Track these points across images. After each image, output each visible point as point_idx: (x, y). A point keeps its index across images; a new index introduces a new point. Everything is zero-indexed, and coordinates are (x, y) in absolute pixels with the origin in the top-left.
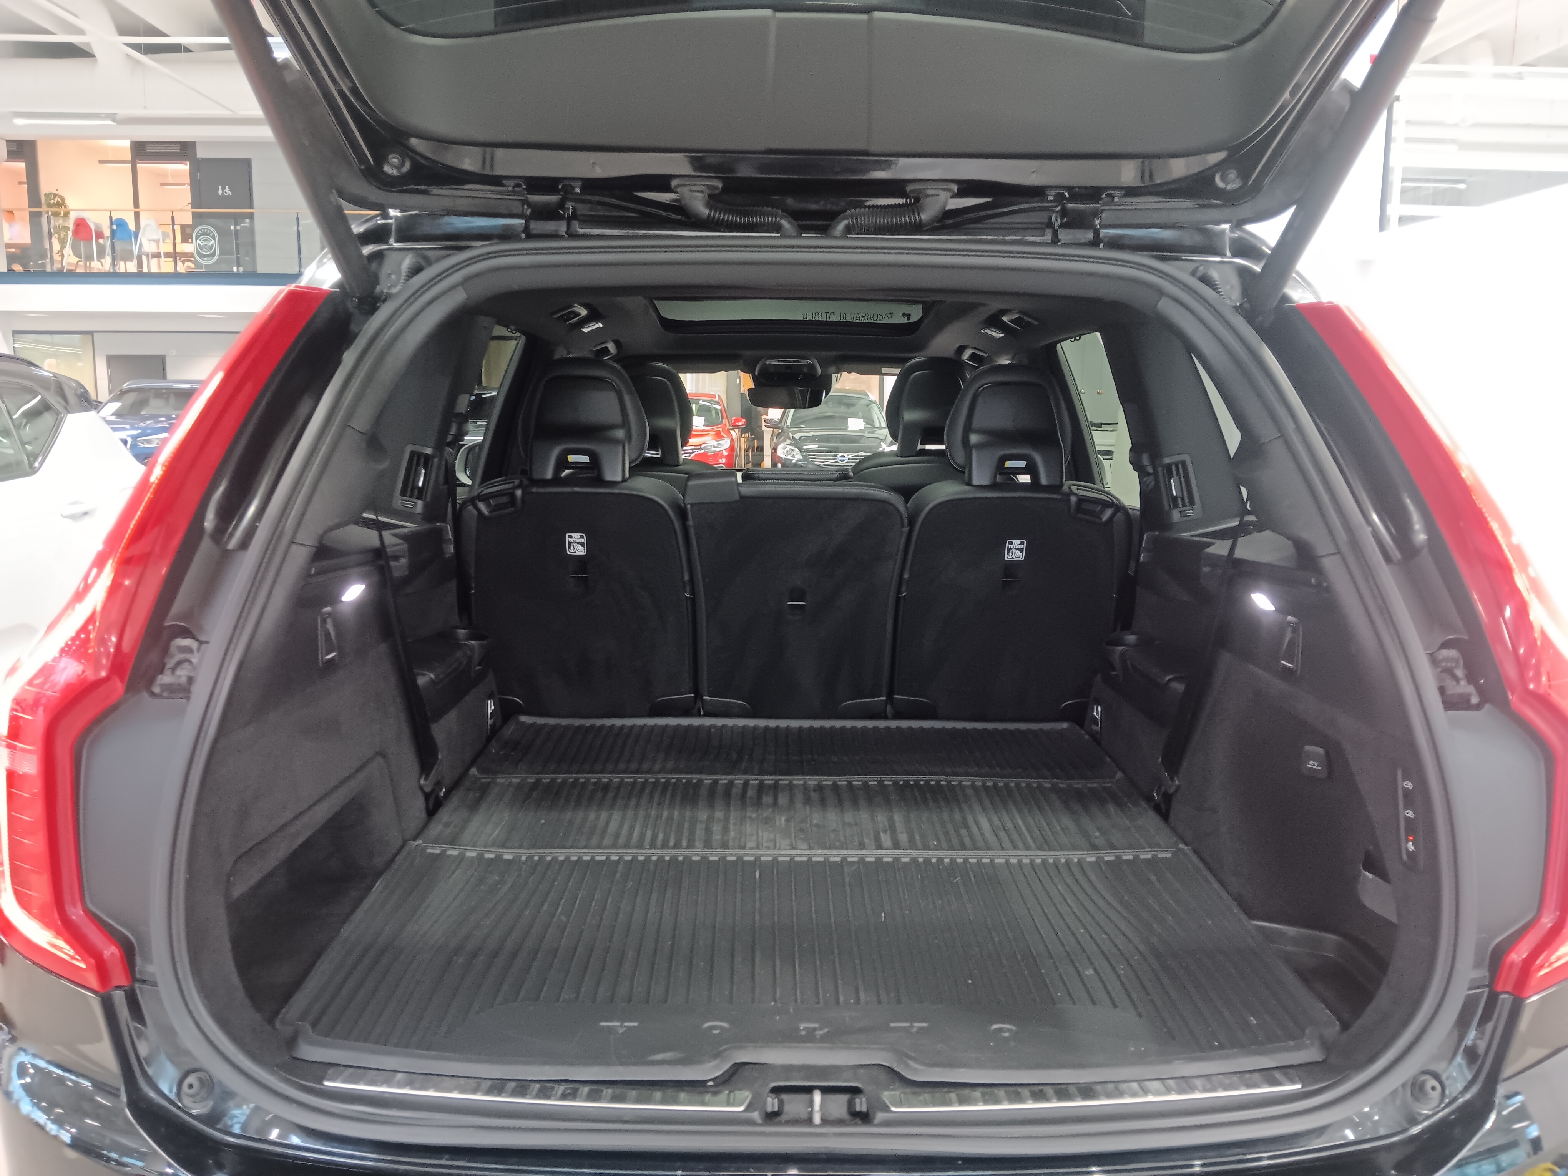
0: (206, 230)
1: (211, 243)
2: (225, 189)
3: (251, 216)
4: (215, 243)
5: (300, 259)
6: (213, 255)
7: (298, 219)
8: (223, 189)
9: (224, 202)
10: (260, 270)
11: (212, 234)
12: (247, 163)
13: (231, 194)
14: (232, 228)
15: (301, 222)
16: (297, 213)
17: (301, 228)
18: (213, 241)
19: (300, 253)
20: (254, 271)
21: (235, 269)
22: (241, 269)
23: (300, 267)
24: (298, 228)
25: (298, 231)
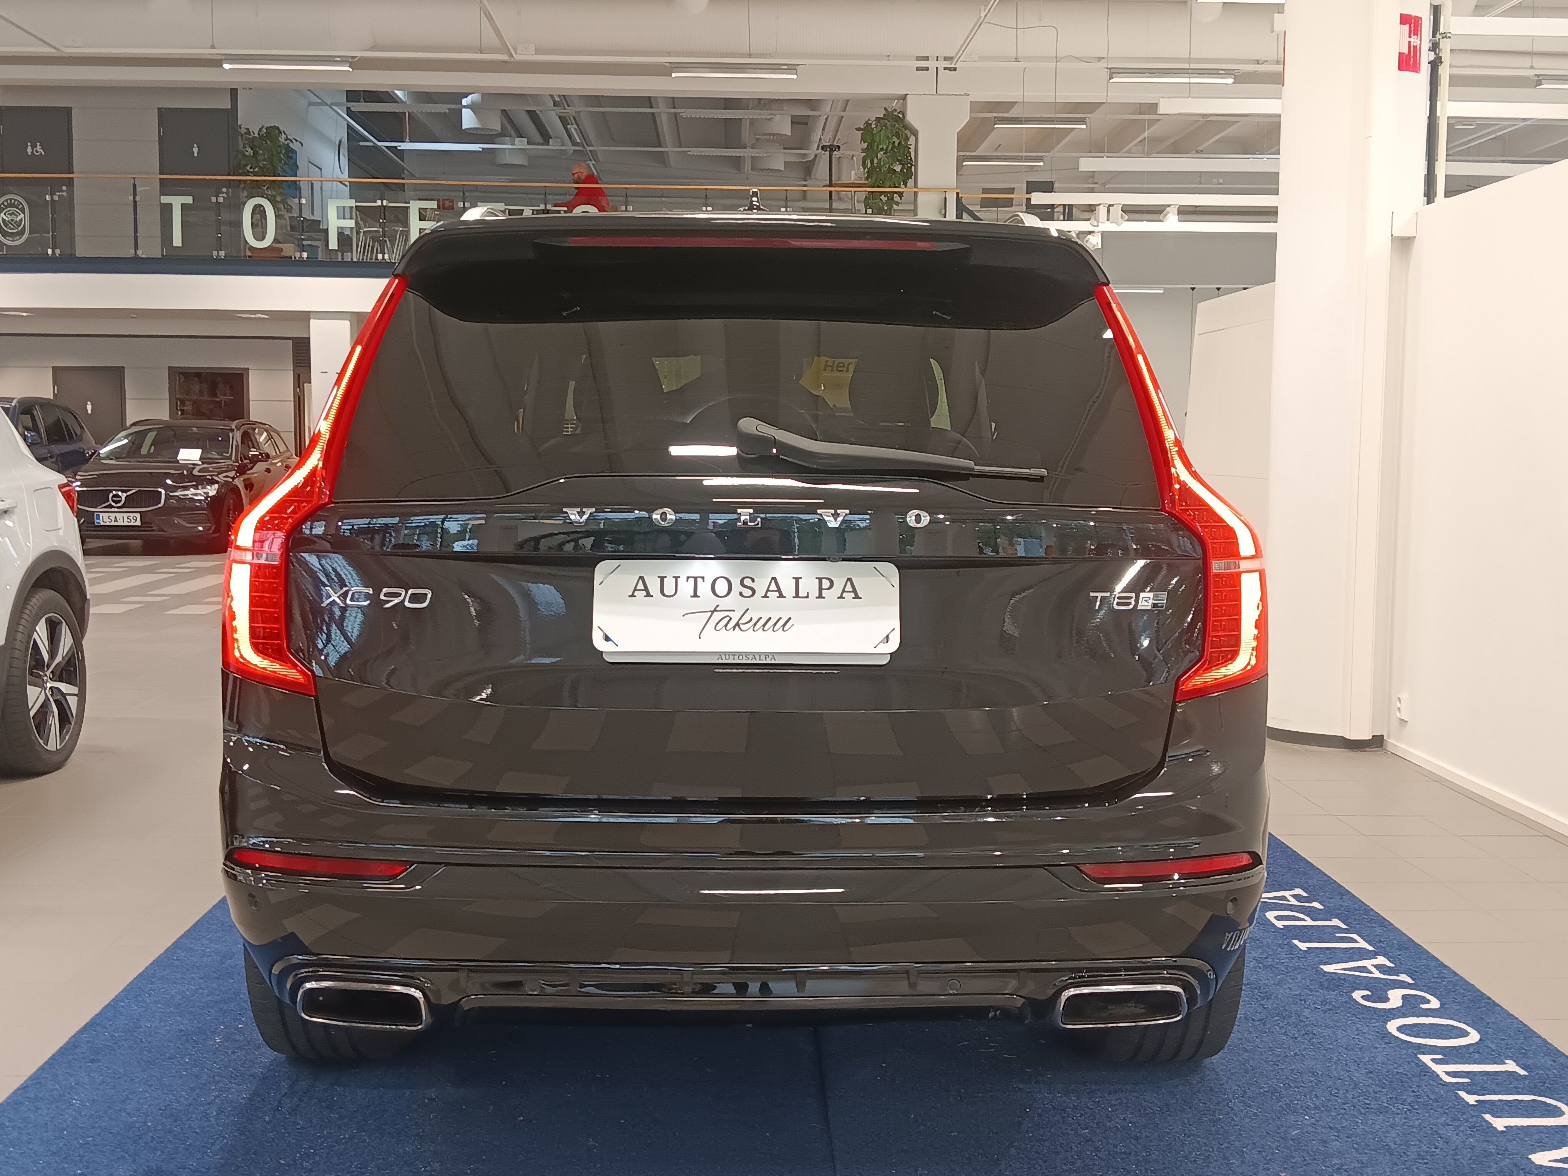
0: (13, 201)
1: (19, 218)
2: (36, 146)
3: (70, 182)
4: (24, 218)
5: (136, 238)
6: (23, 232)
7: (135, 186)
8: (34, 146)
9: (34, 163)
10: (81, 251)
11: (20, 207)
12: (67, 112)
13: (43, 153)
14: (48, 198)
15: (138, 189)
16: (134, 178)
17: (138, 198)
18: (22, 215)
19: (136, 231)
20: (72, 255)
21: (50, 251)
22: (58, 251)
23: (136, 248)
24: (134, 198)
25: (135, 202)
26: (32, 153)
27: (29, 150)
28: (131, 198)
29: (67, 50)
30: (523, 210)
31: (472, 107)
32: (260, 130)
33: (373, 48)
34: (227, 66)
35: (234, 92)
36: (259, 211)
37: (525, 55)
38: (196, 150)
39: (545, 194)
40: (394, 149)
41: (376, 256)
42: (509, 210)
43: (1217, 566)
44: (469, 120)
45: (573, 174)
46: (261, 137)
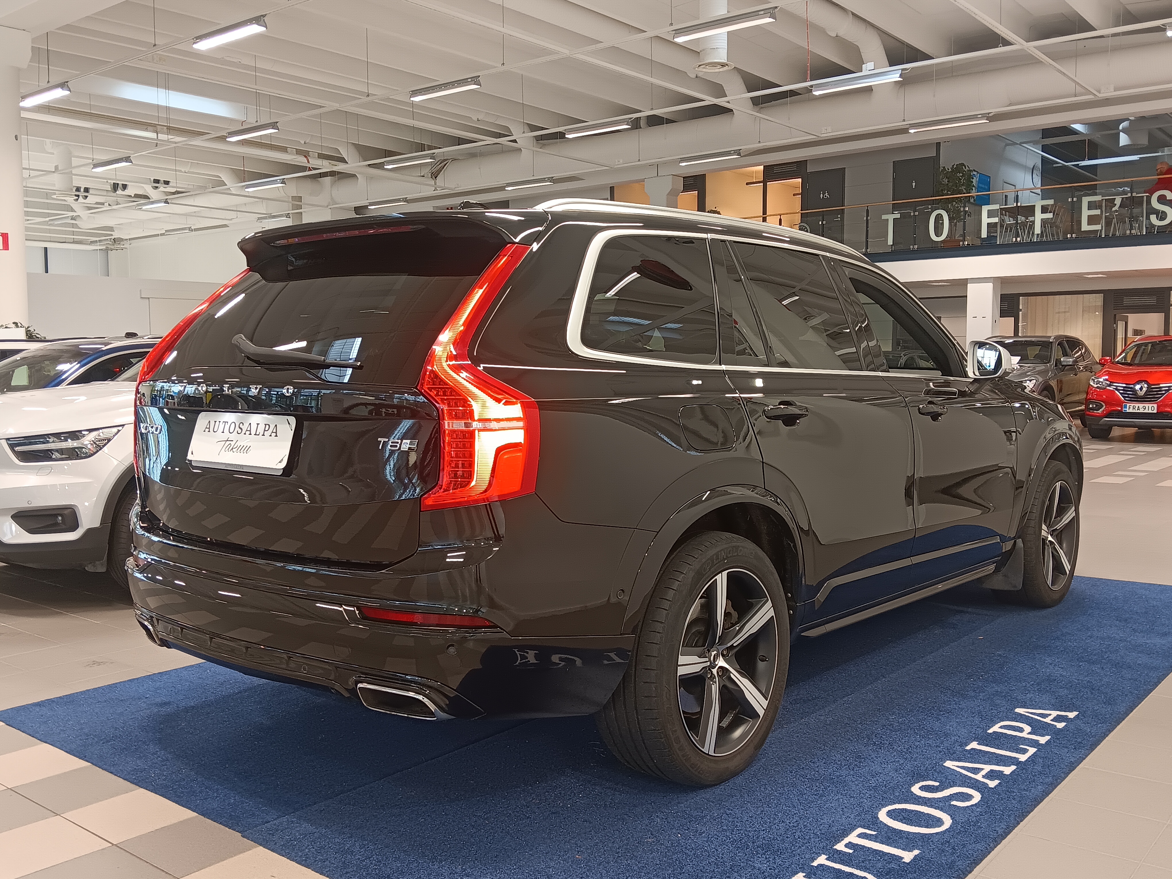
0: (803, 227)
3: (842, 212)
5: (867, 242)
8: (824, 194)
12: (842, 171)
13: (829, 196)
14: (820, 223)
17: (869, 218)
19: (867, 238)
23: (867, 248)
24: (867, 218)
25: (867, 220)
26: (823, 197)
27: (822, 196)
28: (865, 218)
29: (822, 136)
30: (1115, 198)
31: (1124, 131)
32: (953, 166)
33: (1010, 105)
34: (912, 131)
35: (938, 144)
36: (939, 217)
37: (1109, 93)
38: (914, 184)
39: (1131, 185)
40: (1077, 166)
41: (1012, 239)
42: (1105, 199)
43: (450, 425)
44: (1124, 140)
45: (1157, 170)
46: (953, 171)
